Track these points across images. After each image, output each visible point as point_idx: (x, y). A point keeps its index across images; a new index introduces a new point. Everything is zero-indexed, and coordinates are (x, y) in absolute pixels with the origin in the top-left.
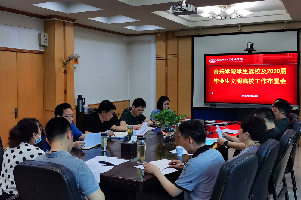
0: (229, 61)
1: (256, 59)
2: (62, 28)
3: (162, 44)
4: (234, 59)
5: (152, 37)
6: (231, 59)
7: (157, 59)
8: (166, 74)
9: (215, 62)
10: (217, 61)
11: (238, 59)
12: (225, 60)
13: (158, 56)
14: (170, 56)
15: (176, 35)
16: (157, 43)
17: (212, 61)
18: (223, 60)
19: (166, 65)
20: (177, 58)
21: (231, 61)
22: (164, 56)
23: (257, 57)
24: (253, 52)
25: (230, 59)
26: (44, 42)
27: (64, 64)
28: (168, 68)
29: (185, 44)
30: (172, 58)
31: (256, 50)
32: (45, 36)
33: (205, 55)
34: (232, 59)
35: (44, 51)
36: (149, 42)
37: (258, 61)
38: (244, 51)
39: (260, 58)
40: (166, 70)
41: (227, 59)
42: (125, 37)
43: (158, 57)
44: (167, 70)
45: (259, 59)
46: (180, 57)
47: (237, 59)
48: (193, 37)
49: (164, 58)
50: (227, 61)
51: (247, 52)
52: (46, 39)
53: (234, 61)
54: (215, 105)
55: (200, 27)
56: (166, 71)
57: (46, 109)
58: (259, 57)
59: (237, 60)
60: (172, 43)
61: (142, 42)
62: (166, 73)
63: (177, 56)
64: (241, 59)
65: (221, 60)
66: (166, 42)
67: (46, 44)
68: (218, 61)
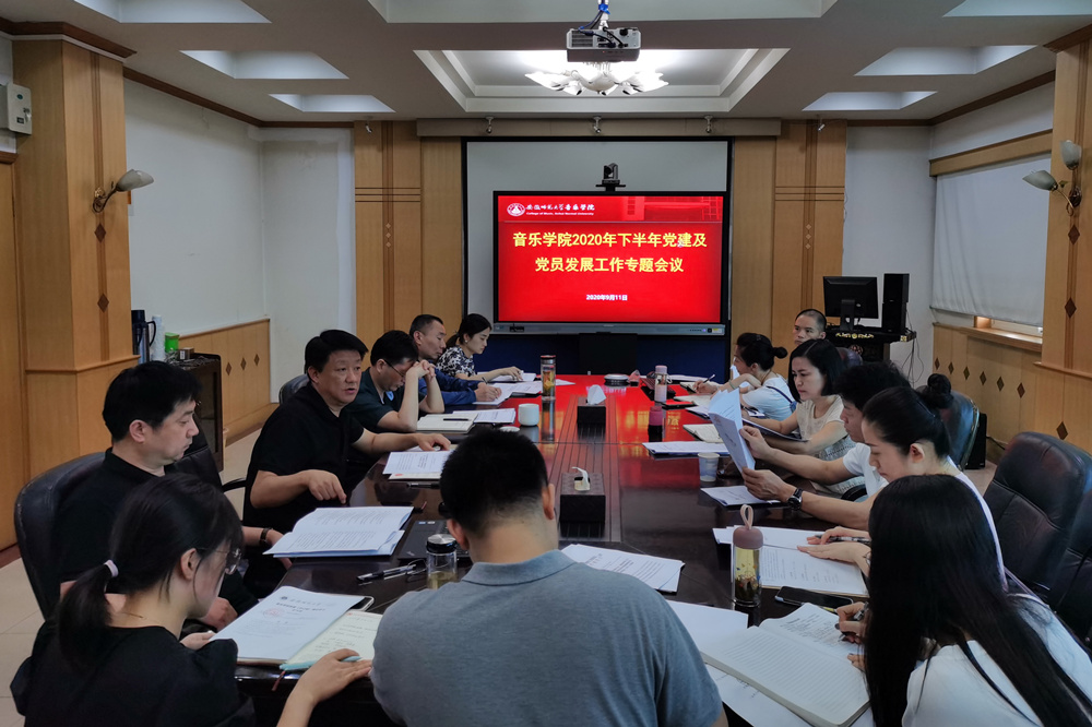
0: (558, 211)
1: (626, 208)
2: (88, 76)
3: (372, 156)
4: (572, 206)
5: (342, 136)
6: (565, 206)
7: (360, 198)
8: (388, 244)
9: (523, 212)
10: (527, 211)
11: (583, 207)
12: (549, 207)
13: (360, 191)
14: (400, 192)
15: (419, 134)
16: (358, 151)
17: (516, 211)
18: (544, 207)
19: (388, 217)
20: (418, 198)
21: (565, 211)
22: (381, 191)
23: (629, 202)
24: (617, 189)
25: (561, 206)
26: (20, 120)
27: (98, 205)
28: (392, 225)
29: (440, 162)
30: (406, 198)
31: (624, 186)
32: (20, 97)
33: (496, 194)
34: (568, 207)
35: (15, 152)
36: (332, 148)
37: (631, 212)
38: (596, 185)
39: (636, 204)
40: (385, 231)
41: (553, 206)
42: (252, 129)
43: (361, 194)
44: (391, 231)
45: (633, 207)
46: (427, 196)
47: (579, 206)
48: (464, 141)
49: (380, 198)
50: (554, 211)
51: (603, 189)
52: (26, 111)
53: (572, 210)
54: (522, 328)
55: (489, 114)
56: (388, 235)
57: (30, 367)
58: (633, 202)
59: (580, 210)
60: (404, 156)
61: (310, 147)
62: (386, 240)
63: (418, 191)
64: (591, 207)
65: (537, 207)
66: (385, 151)
67: (25, 129)
68: (530, 211)
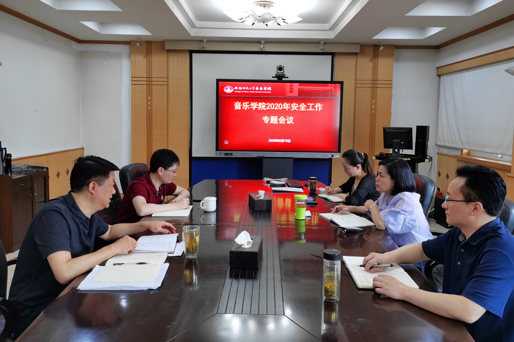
0: (252, 90)
1: (288, 90)
3: (141, 60)
5: (124, 49)
7: (134, 83)
8: (149, 108)
9: (233, 91)
10: (235, 90)
11: (265, 88)
13: (134, 79)
14: (156, 80)
16: (133, 57)
17: (228, 90)
18: (244, 88)
19: (149, 93)
20: (166, 83)
21: (255, 90)
22: (145, 79)
23: (290, 86)
24: (284, 79)
30: (159, 83)
31: (288, 77)
33: (218, 81)
36: (119, 56)
37: (291, 92)
38: (273, 77)
39: (294, 88)
40: (148, 100)
41: (249, 88)
44: (151, 100)
46: (171, 81)
49: (145, 83)
51: (276, 79)
53: (259, 90)
54: (232, 154)
56: (149, 103)
59: (263, 90)
60: (158, 60)
64: (270, 89)
65: (240, 88)
66: (148, 57)
